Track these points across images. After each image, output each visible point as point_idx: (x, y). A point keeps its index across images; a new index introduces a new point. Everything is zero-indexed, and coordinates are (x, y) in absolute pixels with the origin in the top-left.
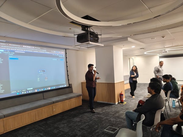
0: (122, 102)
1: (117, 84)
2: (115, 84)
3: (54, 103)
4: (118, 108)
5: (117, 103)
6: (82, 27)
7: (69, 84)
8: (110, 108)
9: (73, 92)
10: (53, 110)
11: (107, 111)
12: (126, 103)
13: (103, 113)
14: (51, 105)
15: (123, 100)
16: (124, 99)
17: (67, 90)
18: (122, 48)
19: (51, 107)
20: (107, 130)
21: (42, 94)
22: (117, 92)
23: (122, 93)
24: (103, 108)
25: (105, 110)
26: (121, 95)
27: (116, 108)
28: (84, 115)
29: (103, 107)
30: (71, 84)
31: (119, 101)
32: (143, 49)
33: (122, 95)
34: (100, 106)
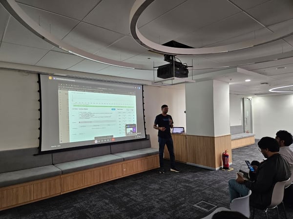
0: (226, 167)
1: (219, 138)
2: (215, 139)
3: (124, 160)
4: (218, 175)
5: (217, 168)
6: (165, 56)
7: (146, 135)
8: (207, 175)
9: (151, 147)
10: (123, 170)
11: (201, 178)
12: (233, 169)
13: (195, 181)
14: (121, 163)
15: (228, 164)
16: (230, 164)
17: (143, 143)
18: (228, 83)
19: (120, 166)
20: (198, 205)
21: (109, 146)
22: (219, 151)
23: (227, 154)
24: (195, 174)
25: (197, 177)
26: (225, 156)
27: (216, 175)
28: (166, 181)
29: (196, 172)
30: (149, 135)
31: (221, 165)
32: (267, 83)
33: (227, 156)
34: (190, 170)
